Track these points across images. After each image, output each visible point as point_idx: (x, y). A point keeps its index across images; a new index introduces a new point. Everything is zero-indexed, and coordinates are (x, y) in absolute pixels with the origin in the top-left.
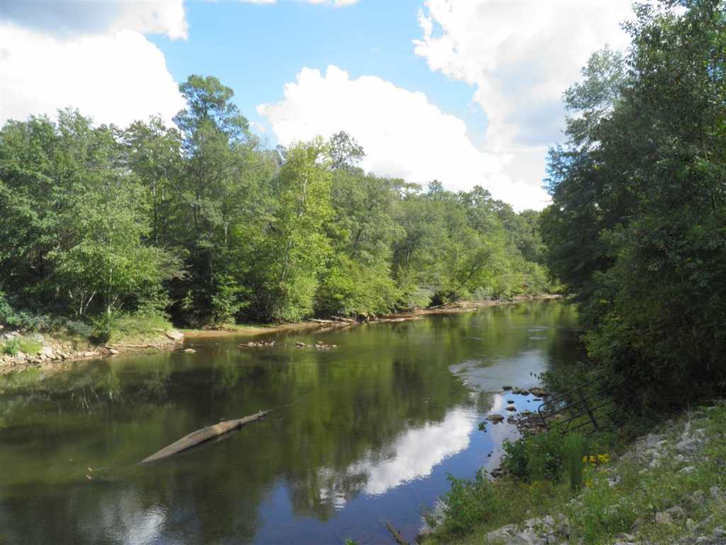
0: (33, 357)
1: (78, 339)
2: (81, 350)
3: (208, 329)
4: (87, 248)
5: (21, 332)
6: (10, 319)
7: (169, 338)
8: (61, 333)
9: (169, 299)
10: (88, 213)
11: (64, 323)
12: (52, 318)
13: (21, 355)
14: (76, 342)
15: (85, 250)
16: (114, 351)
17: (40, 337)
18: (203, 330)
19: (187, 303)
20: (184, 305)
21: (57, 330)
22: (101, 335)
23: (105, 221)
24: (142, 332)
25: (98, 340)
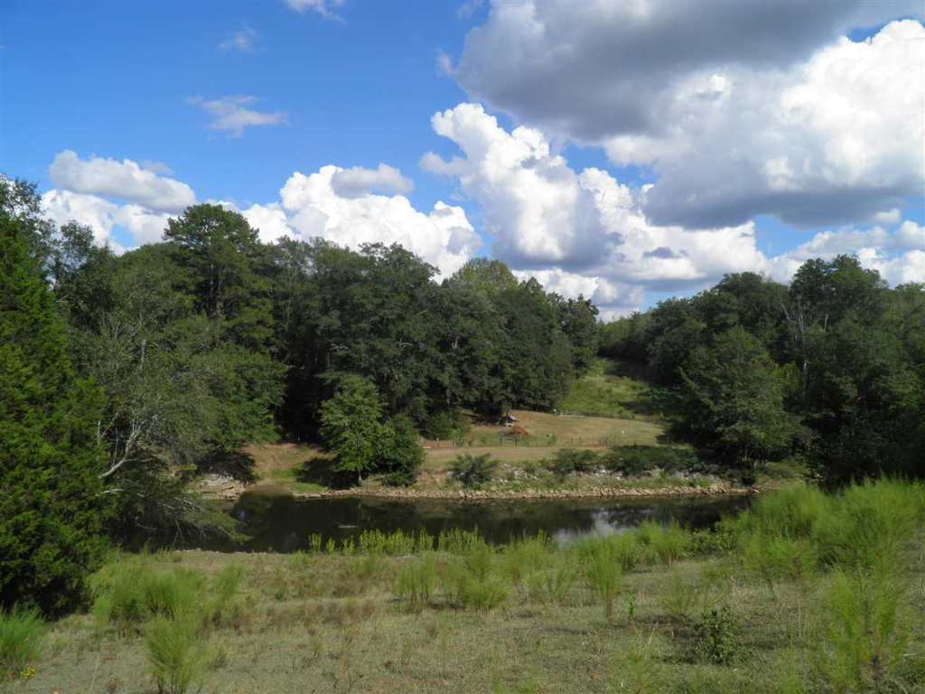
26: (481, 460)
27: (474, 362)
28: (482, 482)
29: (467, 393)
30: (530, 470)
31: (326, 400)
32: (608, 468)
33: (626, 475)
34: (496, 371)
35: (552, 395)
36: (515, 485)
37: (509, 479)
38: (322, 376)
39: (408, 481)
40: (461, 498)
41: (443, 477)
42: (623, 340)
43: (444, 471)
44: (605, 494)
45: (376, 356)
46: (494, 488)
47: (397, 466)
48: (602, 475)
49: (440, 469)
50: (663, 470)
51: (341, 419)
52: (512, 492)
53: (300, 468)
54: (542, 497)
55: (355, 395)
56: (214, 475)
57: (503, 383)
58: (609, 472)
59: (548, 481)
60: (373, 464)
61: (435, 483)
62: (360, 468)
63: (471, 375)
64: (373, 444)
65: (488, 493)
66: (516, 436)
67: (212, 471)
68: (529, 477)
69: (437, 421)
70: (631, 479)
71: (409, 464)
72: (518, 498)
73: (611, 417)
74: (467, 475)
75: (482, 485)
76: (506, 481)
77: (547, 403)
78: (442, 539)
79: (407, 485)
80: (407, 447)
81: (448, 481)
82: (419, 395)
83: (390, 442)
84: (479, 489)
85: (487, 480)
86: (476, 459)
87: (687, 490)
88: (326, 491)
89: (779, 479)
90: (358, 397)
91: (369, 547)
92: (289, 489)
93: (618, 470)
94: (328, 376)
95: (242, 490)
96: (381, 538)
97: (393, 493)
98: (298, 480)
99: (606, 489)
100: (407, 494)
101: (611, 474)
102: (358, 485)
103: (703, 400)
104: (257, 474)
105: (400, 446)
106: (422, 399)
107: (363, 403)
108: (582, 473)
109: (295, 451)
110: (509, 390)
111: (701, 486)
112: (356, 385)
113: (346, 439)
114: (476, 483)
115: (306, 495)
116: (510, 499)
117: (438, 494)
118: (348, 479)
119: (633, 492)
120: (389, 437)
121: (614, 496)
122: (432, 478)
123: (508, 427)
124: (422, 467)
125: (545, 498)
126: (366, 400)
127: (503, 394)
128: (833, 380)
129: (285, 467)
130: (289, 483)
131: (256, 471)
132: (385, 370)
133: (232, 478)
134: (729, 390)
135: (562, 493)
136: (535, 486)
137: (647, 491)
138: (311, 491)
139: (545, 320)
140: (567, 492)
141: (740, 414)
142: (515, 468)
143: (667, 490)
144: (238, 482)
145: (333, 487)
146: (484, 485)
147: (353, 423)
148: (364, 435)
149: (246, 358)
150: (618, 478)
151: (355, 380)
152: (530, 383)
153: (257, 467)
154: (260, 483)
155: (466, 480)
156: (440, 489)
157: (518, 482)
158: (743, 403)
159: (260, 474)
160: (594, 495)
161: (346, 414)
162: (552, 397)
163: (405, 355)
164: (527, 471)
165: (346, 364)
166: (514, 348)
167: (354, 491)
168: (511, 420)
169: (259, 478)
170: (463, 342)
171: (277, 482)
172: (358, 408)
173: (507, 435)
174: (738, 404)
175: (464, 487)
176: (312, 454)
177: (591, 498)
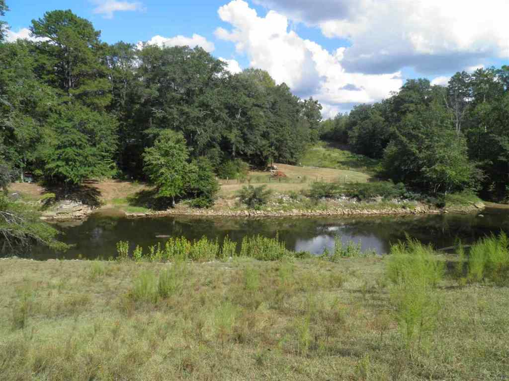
0: (413, 211)
1: (431, 204)
2: (432, 209)
3: (502, 203)
4: (437, 167)
5: (409, 200)
6: (405, 195)
7: (476, 207)
8: (424, 201)
9: (480, 186)
10: (440, 152)
11: (426, 197)
12: (422, 194)
13: (408, 209)
14: (430, 206)
15: (437, 168)
16: (446, 212)
17: (416, 202)
18: (500, 203)
19: (492, 188)
20: (490, 189)
21: (423, 200)
22: (442, 204)
23: (446, 156)
24: (462, 203)
25: (440, 206)
26: (260, 189)
27: (251, 127)
28: (260, 204)
29: (246, 148)
30: (293, 197)
31: (149, 147)
32: (346, 196)
33: (359, 200)
34: (265, 136)
35: (296, 155)
36: (284, 207)
37: (279, 203)
38: (146, 131)
39: (208, 204)
40: (246, 216)
41: (233, 201)
42: (331, 129)
43: (233, 198)
44: (346, 213)
45: (185, 117)
46: (269, 209)
47: (200, 193)
48: (343, 201)
49: (231, 196)
50: (383, 197)
51: (159, 159)
52: (282, 212)
53: (132, 197)
54: (303, 215)
55: (169, 142)
56: (68, 201)
57: (269, 143)
58: (348, 198)
59: (306, 204)
60: (183, 192)
61: (227, 205)
62: (173, 195)
63: (249, 136)
64: (183, 177)
65: (266, 213)
66: (278, 177)
67: (67, 199)
68: (293, 201)
69: (227, 167)
70: (363, 203)
71: (209, 192)
72: (286, 216)
73: (335, 168)
74: (250, 199)
75: (261, 207)
76: (277, 204)
77: (293, 160)
78: (244, 246)
79: (207, 207)
80: (207, 180)
81: (236, 204)
82: (214, 147)
83: (194, 176)
84: (259, 209)
85: (265, 203)
86: (257, 189)
87: (400, 211)
88: (149, 212)
89: (458, 204)
90: (171, 143)
91: (175, 252)
92: (123, 210)
93: (354, 197)
94: (151, 131)
95: (89, 211)
96: (187, 245)
97: (197, 213)
98: (131, 205)
99: (347, 210)
100: (207, 213)
101: (349, 200)
102: (173, 207)
103: (412, 149)
104: (101, 201)
105: (202, 179)
106: (217, 151)
107: (175, 148)
108: (329, 199)
109: (129, 186)
110: (273, 148)
111: (410, 208)
112: (170, 136)
113: (162, 174)
114: (257, 205)
115: (135, 214)
116: (280, 217)
117: (231, 213)
118: (165, 203)
119: (365, 212)
120: (194, 172)
121: (352, 214)
122: (225, 202)
123: (272, 172)
124: (218, 194)
125: (305, 215)
126: (177, 146)
127: (269, 151)
128: (496, 139)
129: (122, 197)
130: (123, 207)
131: (100, 199)
132: (191, 127)
133: (81, 203)
134: (430, 143)
135: (317, 212)
136: (297, 208)
137: (375, 211)
138: (139, 212)
139: (294, 107)
140: (320, 212)
141: (438, 159)
142: (283, 195)
143: (388, 210)
144: (86, 206)
145: (155, 209)
146: (262, 207)
147: (168, 162)
148: (176, 171)
149: (87, 114)
150: (354, 202)
151: (169, 132)
152: (287, 144)
153: (102, 196)
154: (103, 207)
155: (249, 203)
156: (231, 210)
157: (286, 205)
158: (441, 151)
159: (103, 201)
160: (339, 213)
161: (163, 155)
162: (297, 156)
163: (205, 118)
164: (292, 197)
165: (164, 123)
166: (276, 122)
167: (169, 211)
168: (273, 168)
169: (103, 204)
170: (244, 114)
171: (115, 206)
172: (171, 151)
173: (273, 177)
174: (437, 152)
175: (248, 208)
176: (141, 187)
177: (337, 216)
